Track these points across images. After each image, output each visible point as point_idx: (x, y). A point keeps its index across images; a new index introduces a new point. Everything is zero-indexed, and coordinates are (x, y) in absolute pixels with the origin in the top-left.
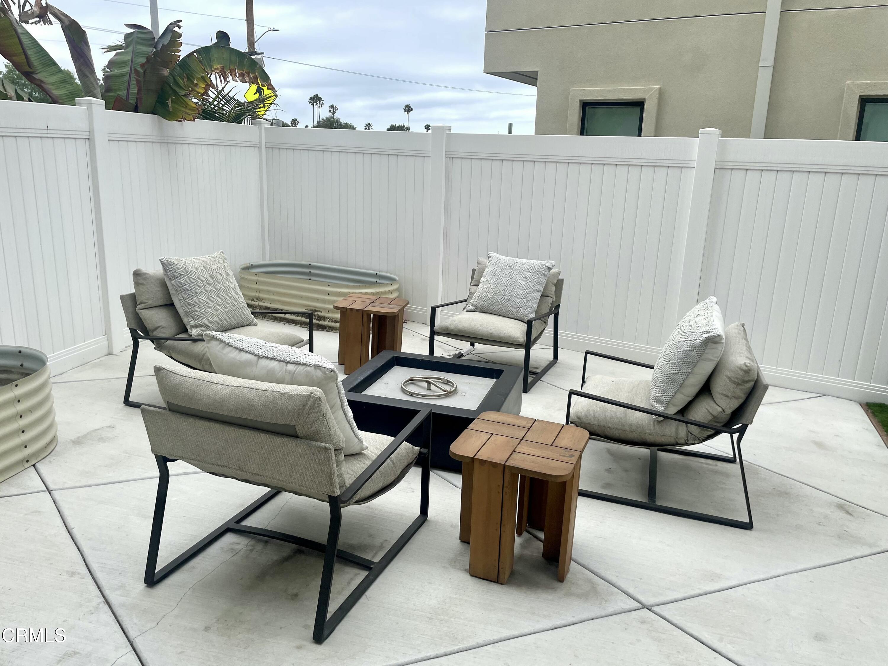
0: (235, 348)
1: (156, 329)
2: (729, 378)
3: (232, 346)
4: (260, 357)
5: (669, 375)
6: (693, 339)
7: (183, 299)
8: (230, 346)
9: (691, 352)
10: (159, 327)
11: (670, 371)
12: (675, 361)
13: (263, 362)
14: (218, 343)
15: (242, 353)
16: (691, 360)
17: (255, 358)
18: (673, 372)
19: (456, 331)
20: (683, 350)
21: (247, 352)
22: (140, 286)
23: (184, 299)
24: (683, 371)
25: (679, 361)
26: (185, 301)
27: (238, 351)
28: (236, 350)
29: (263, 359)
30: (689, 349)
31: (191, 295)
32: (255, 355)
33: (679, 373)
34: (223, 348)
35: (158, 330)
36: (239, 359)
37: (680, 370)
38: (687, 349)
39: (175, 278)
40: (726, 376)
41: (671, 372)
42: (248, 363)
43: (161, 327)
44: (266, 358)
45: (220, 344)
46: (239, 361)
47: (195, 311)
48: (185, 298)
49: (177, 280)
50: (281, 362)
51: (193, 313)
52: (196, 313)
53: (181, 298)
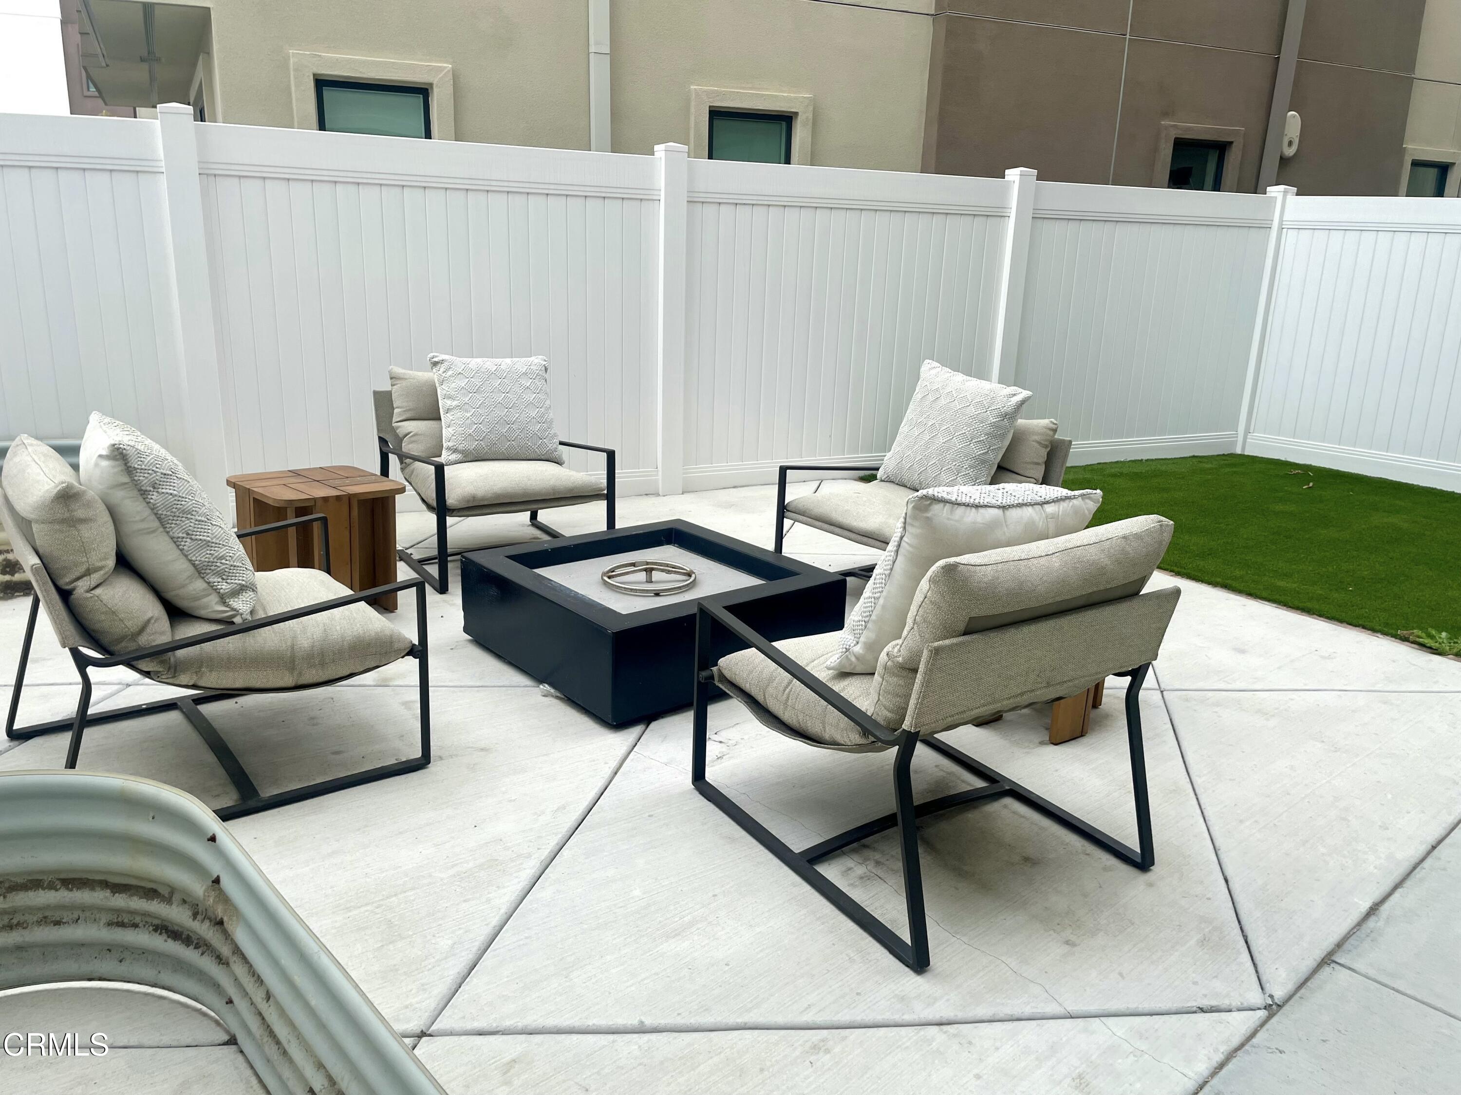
0: (968, 505)
1: (142, 630)
2: (1039, 443)
3: (964, 504)
4: (1004, 508)
5: (977, 457)
6: (1000, 406)
7: (184, 535)
8: (959, 504)
9: (1001, 422)
10: (149, 621)
11: (977, 452)
12: (982, 439)
13: (1014, 514)
14: (941, 505)
15: (981, 510)
16: (1002, 432)
17: (999, 512)
18: (982, 452)
19: (491, 497)
20: (989, 422)
21: (986, 506)
22: (82, 527)
23: (188, 534)
24: (994, 447)
25: (986, 437)
26: (191, 539)
27: (973, 509)
28: (971, 509)
29: (1010, 509)
30: (998, 419)
31: (200, 521)
32: (999, 507)
33: (990, 452)
34: (952, 511)
35: (148, 630)
36: (981, 522)
37: (990, 448)
38: (995, 420)
39: (154, 488)
40: (1033, 441)
41: (979, 453)
42: (993, 525)
43: (153, 621)
44: (1013, 506)
45: (944, 506)
46: (983, 524)
47: (222, 558)
48: (190, 532)
49: (160, 490)
50: (1035, 506)
51: (218, 564)
52: (223, 561)
53: (180, 535)
